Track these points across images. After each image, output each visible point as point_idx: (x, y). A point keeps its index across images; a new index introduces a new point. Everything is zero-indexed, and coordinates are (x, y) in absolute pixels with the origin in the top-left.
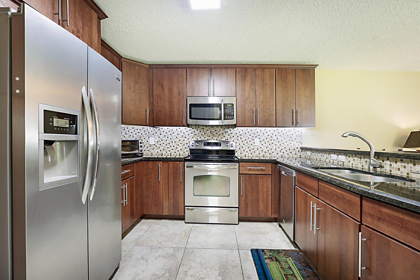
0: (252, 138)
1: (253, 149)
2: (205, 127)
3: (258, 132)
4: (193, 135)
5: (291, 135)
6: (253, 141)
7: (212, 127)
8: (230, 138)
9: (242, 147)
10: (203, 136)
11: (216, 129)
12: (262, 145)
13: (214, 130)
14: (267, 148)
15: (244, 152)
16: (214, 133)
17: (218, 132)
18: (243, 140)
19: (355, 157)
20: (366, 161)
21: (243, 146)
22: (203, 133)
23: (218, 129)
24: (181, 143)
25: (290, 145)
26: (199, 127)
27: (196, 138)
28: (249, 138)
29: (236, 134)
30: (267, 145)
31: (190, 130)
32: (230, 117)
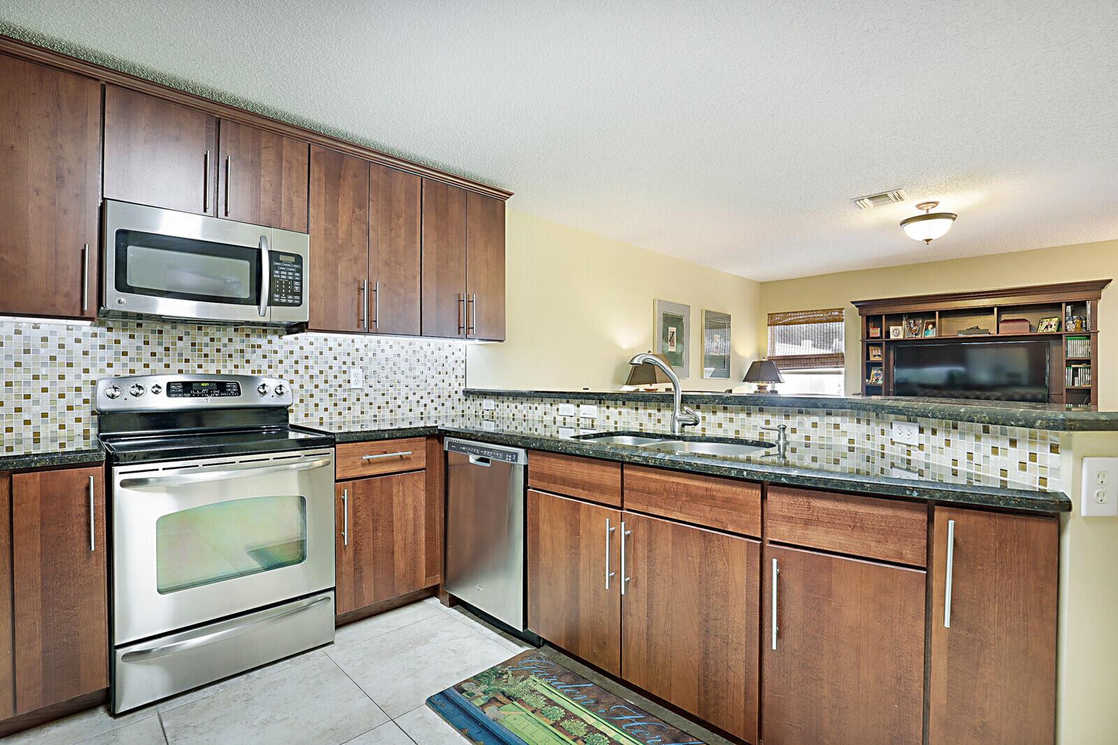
0: (340, 367)
1: (345, 400)
2: (167, 327)
3: (357, 350)
4: (108, 354)
5: (443, 360)
6: (346, 377)
7: (200, 329)
8: (270, 367)
9: (312, 396)
10: (160, 360)
11: (217, 335)
12: (371, 386)
13: (207, 340)
14: (383, 395)
15: (317, 410)
16: (205, 350)
17: (225, 345)
18: (315, 372)
19: (624, 408)
20: (650, 415)
21: (314, 391)
22: (160, 350)
23: (223, 336)
24: (45, 390)
25: (440, 385)
26: (139, 325)
27: (125, 365)
28: (331, 368)
29: (292, 352)
30: (383, 386)
31: (95, 335)
32: (290, 297)
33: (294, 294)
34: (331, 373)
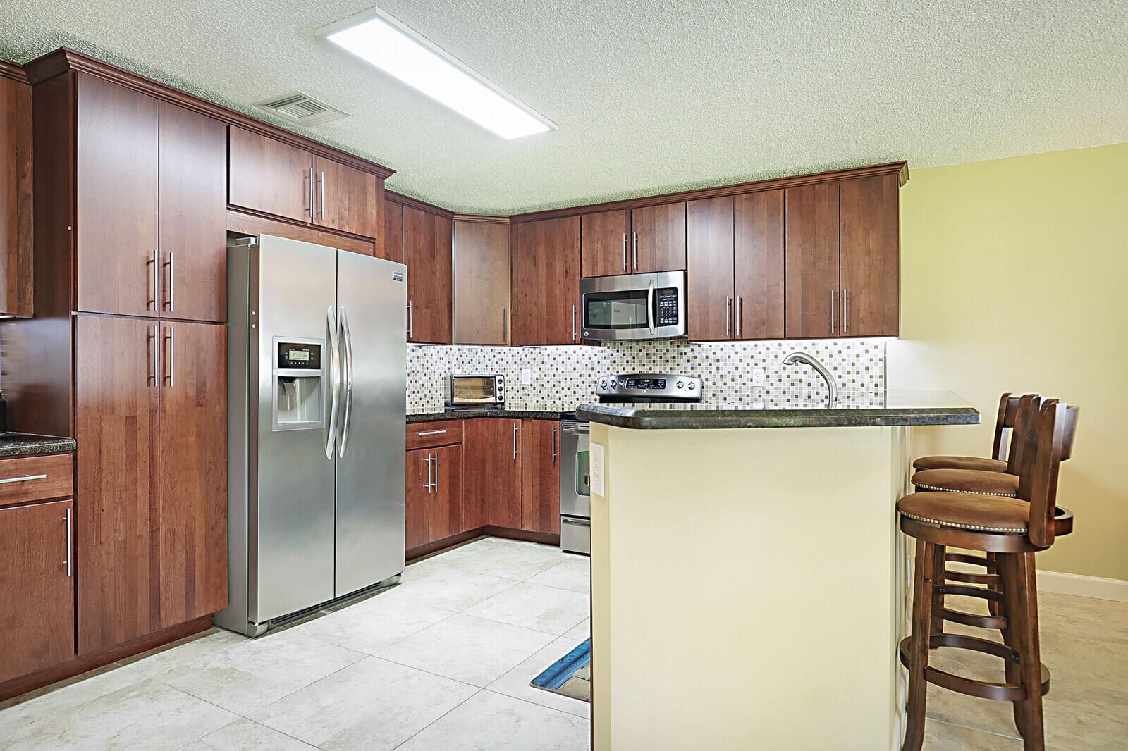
0: (744, 368)
1: (748, 396)
2: (634, 344)
3: (760, 353)
4: (608, 362)
5: (853, 359)
6: (749, 376)
7: (650, 344)
8: (692, 368)
9: (721, 391)
10: (631, 365)
11: (660, 347)
12: (772, 384)
13: (654, 351)
14: (784, 392)
16: (654, 358)
17: (664, 354)
18: (724, 372)
21: (724, 388)
22: (630, 359)
23: (663, 347)
24: (583, 383)
25: (850, 385)
26: (621, 344)
27: (615, 368)
28: (737, 368)
29: (707, 357)
30: (784, 385)
31: (602, 352)
32: (670, 319)
33: (673, 316)
34: (737, 373)
